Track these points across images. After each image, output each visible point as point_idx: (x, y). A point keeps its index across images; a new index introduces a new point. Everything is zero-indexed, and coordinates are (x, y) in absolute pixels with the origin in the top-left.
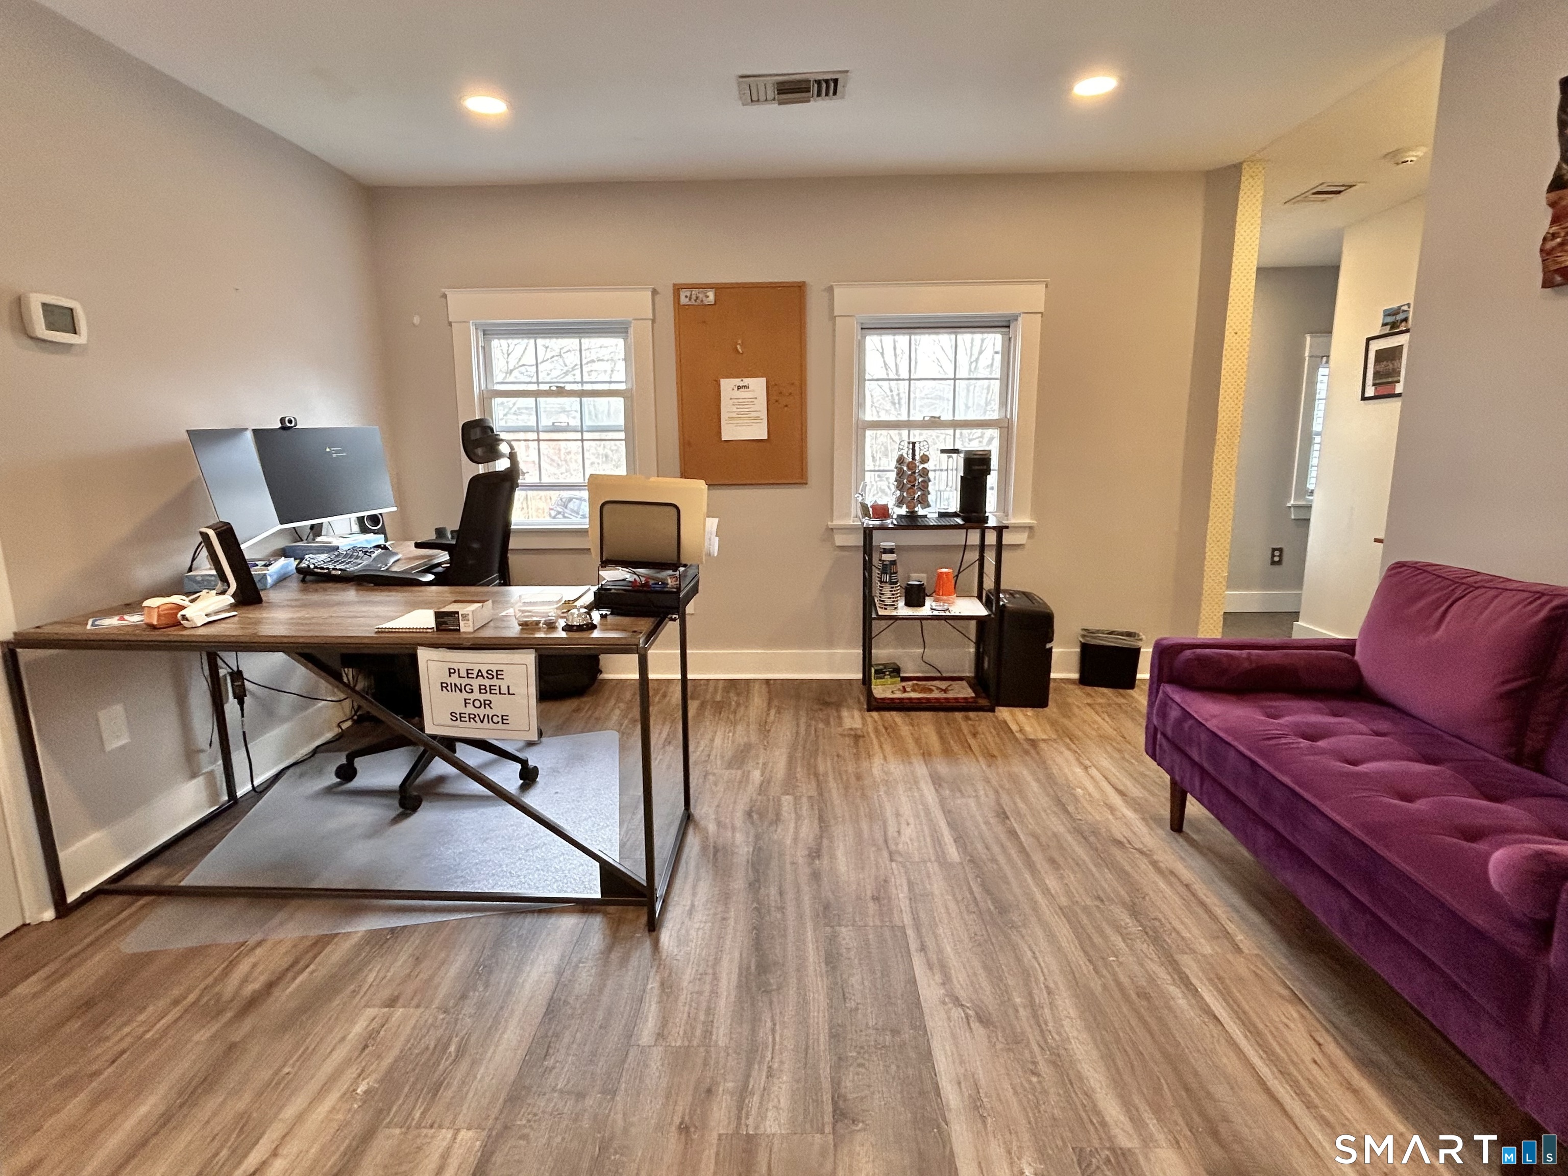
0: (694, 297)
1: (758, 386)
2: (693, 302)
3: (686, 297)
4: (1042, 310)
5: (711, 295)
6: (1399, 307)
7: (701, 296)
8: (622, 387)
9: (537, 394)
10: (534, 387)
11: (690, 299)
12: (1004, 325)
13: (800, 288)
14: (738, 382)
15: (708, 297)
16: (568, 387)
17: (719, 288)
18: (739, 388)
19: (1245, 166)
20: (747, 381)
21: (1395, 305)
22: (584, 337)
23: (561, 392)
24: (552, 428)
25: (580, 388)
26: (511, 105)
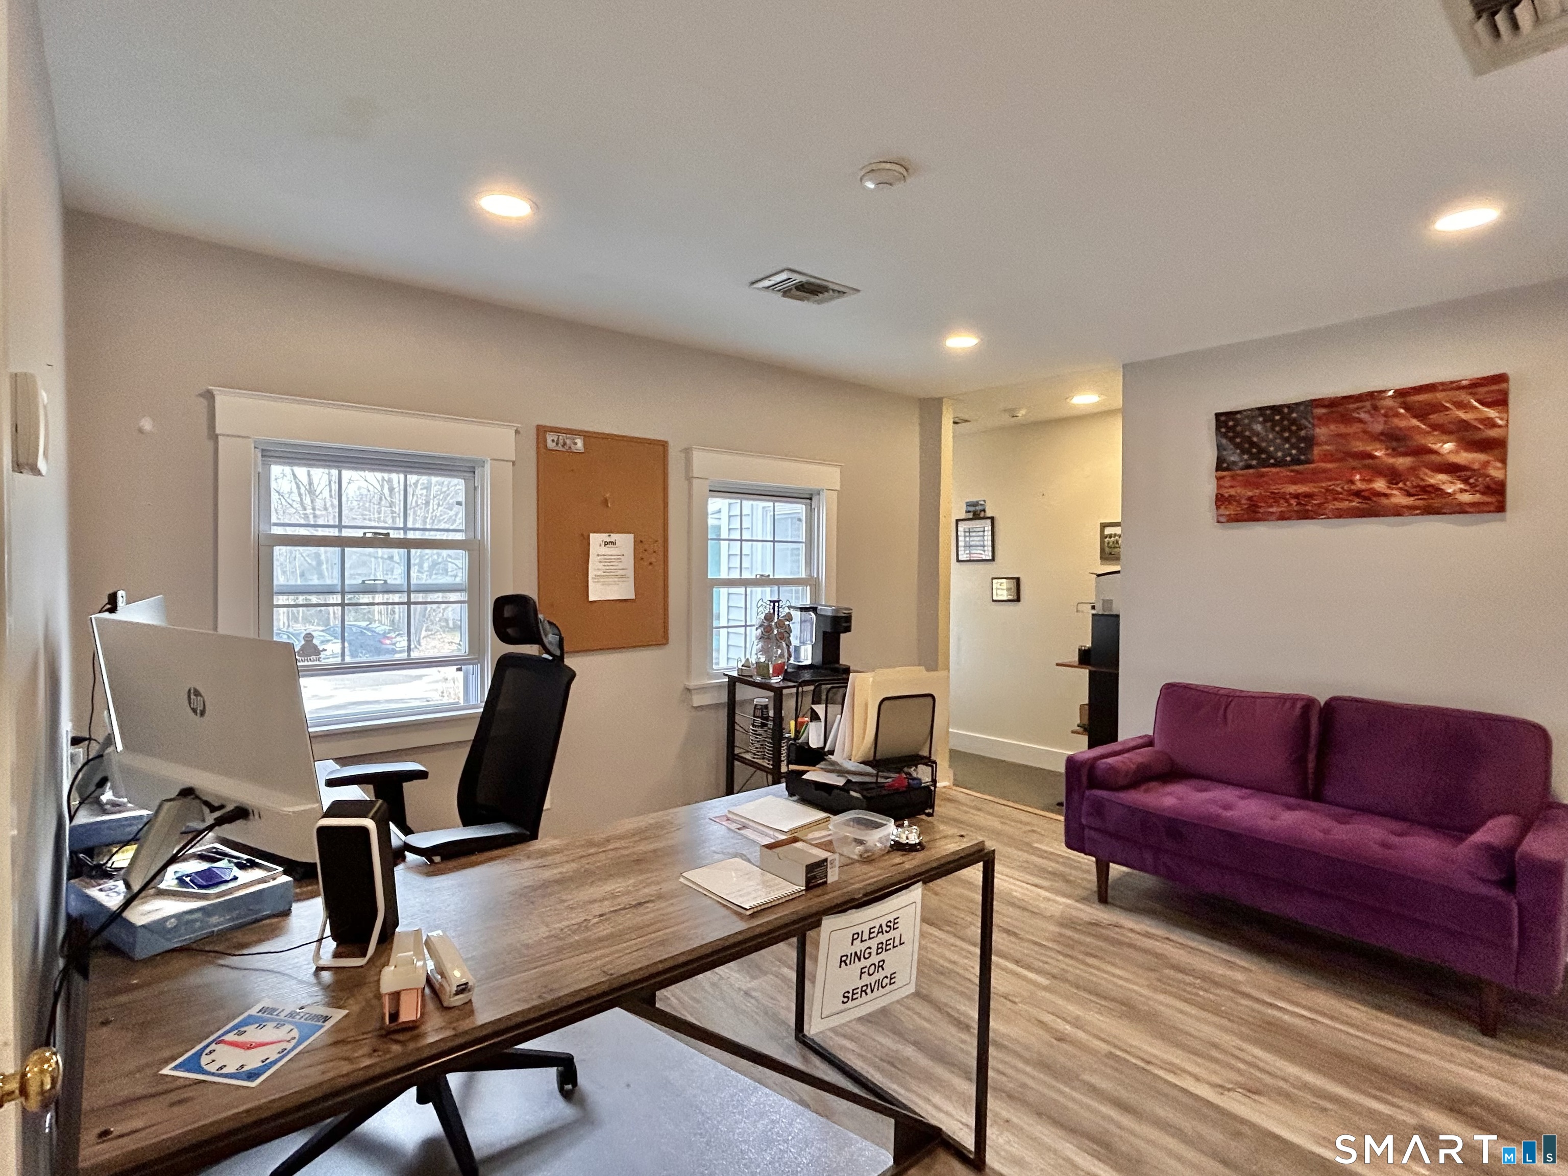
0: (561, 441)
1: (625, 542)
2: (560, 448)
3: (553, 441)
4: (838, 488)
5: (580, 443)
6: (977, 502)
7: (568, 442)
8: (460, 536)
9: (342, 543)
10: (334, 532)
11: (557, 444)
12: (808, 497)
13: (664, 445)
14: (604, 537)
15: (575, 444)
16: (394, 535)
17: (587, 436)
18: (606, 544)
19: (945, 400)
20: (614, 537)
21: (974, 500)
22: (411, 473)
23: (381, 541)
24: (361, 589)
25: (402, 536)
26: (536, 206)
